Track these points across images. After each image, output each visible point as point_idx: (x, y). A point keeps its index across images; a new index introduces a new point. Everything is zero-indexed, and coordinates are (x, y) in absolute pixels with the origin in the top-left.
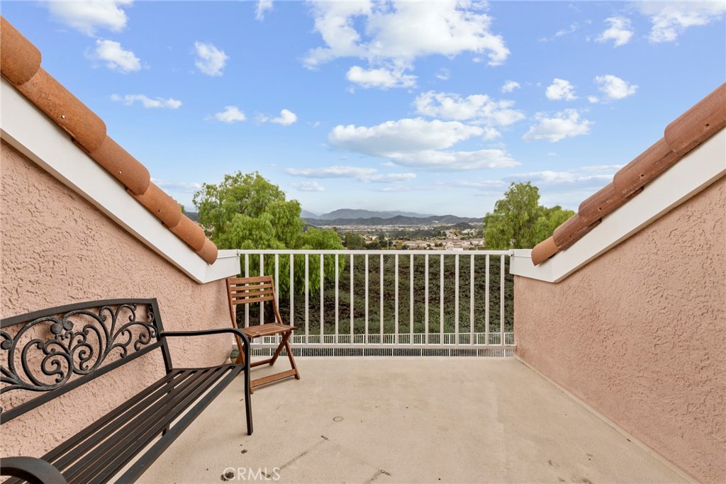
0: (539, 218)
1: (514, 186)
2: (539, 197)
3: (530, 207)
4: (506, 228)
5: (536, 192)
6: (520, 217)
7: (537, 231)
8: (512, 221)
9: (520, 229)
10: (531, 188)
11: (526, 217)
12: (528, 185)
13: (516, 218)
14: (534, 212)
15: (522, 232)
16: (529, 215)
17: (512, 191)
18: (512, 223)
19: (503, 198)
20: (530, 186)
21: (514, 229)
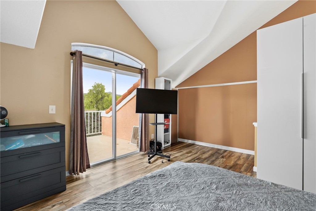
0: (105, 97)
1: (96, 84)
2: (105, 89)
3: (102, 93)
4: (93, 101)
5: (104, 87)
6: (98, 96)
7: (105, 102)
8: (95, 98)
9: (98, 101)
10: (102, 86)
11: (100, 96)
12: (101, 84)
13: (97, 97)
14: (103, 95)
15: (99, 102)
16: (102, 96)
17: (95, 86)
18: (95, 99)
19: (92, 88)
20: (102, 85)
21: (96, 101)
